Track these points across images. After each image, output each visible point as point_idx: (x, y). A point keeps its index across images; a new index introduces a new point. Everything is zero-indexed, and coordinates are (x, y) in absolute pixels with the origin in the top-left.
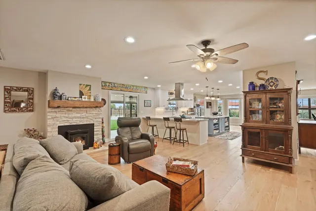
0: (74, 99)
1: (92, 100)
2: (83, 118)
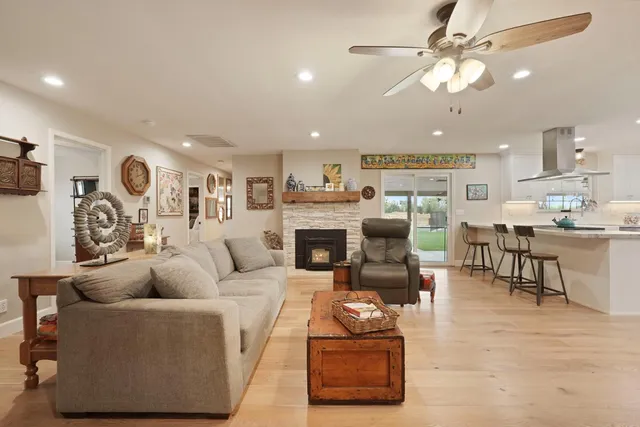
0: (313, 189)
1: (342, 189)
2: (329, 219)
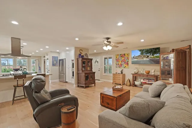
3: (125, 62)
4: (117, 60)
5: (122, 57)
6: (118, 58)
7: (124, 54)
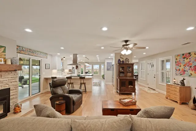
1: (9, 62)
3: (191, 67)
4: (177, 63)
5: (185, 59)
6: (178, 60)
7: (190, 53)
